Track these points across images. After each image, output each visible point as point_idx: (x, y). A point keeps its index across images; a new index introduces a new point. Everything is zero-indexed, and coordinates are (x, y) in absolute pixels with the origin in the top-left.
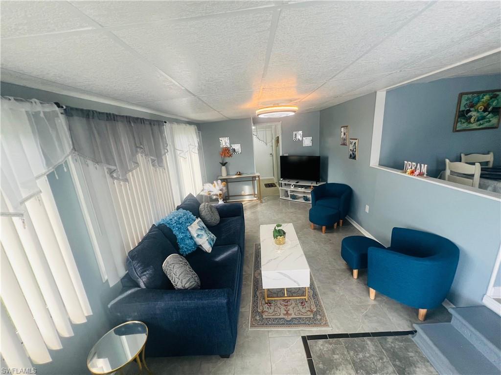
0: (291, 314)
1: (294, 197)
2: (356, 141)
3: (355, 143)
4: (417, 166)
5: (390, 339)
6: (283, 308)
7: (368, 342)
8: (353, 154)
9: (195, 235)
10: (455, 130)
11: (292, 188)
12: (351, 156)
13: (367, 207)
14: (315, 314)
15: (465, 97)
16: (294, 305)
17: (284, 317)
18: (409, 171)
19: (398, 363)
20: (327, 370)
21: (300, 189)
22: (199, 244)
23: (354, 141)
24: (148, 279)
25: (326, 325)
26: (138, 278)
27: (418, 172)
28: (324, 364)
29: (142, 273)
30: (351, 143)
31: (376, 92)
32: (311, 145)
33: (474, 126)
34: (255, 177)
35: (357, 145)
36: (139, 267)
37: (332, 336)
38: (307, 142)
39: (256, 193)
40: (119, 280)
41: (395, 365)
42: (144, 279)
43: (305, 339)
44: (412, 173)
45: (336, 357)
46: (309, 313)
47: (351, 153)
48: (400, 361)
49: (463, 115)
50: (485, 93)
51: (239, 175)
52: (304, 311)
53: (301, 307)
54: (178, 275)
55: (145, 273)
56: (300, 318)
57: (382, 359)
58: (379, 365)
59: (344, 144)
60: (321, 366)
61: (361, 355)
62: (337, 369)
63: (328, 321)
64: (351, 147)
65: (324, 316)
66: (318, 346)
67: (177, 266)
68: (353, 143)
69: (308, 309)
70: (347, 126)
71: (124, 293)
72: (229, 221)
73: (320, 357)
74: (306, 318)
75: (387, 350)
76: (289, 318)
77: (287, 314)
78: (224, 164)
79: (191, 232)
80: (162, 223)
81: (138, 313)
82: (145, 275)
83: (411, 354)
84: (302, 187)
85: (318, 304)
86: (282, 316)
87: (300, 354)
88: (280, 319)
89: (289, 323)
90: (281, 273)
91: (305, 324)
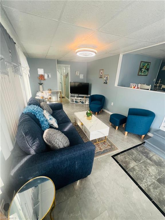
0: (102, 149)
1: (76, 102)
2: (108, 76)
3: (107, 77)
4: (136, 85)
5: (138, 147)
6: (98, 147)
7: (133, 151)
8: (106, 82)
9: (49, 119)
10: (138, 75)
11: (76, 98)
12: (105, 82)
13: (112, 103)
14: (111, 146)
15: (142, 63)
16: (101, 145)
17: (100, 151)
18: (133, 87)
19: (145, 155)
20: (127, 165)
21: (79, 98)
22: (51, 124)
23: (107, 76)
24: (37, 147)
25: (117, 149)
26: (29, 148)
27: (136, 87)
28: (125, 164)
29: (32, 144)
30: (105, 77)
31: (119, 54)
32: (83, 78)
33: (143, 74)
34: (58, 92)
35: (108, 78)
36: (30, 140)
37: (122, 152)
38: (82, 77)
39: (59, 100)
40: (10, 153)
41: (144, 156)
42: (34, 148)
43: (113, 157)
44: (134, 87)
45: (127, 159)
46: (109, 146)
47: (105, 81)
48: (145, 154)
49: (141, 69)
50: (146, 62)
51: (50, 90)
52: (106, 146)
53: (104, 145)
54: (60, 140)
55: (34, 144)
56: (107, 149)
57: (140, 155)
58: (141, 157)
59: (101, 78)
60: (124, 165)
61: (134, 156)
62: (130, 164)
63: (117, 147)
64: (105, 79)
65: (114, 146)
66: (119, 158)
67: (58, 134)
68: (106, 77)
69: (107, 145)
70: (103, 70)
71: (20, 161)
72: (57, 112)
73: (122, 162)
74: (109, 149)
75: (140, 152)
76: (102, 151)
77: (101, 149)
78: (41, 84)
79: (46, 117)
80: (27, 112)
81: (39, 171)
82: (35, 145)
83: (146, 150)
84: (80, 97)
85: (110, 142)
86: (99, 151)
87: (115, 163)
88: (99, 152)
89: (104, 152)
90: (98, 131)
91: (110, 151)
